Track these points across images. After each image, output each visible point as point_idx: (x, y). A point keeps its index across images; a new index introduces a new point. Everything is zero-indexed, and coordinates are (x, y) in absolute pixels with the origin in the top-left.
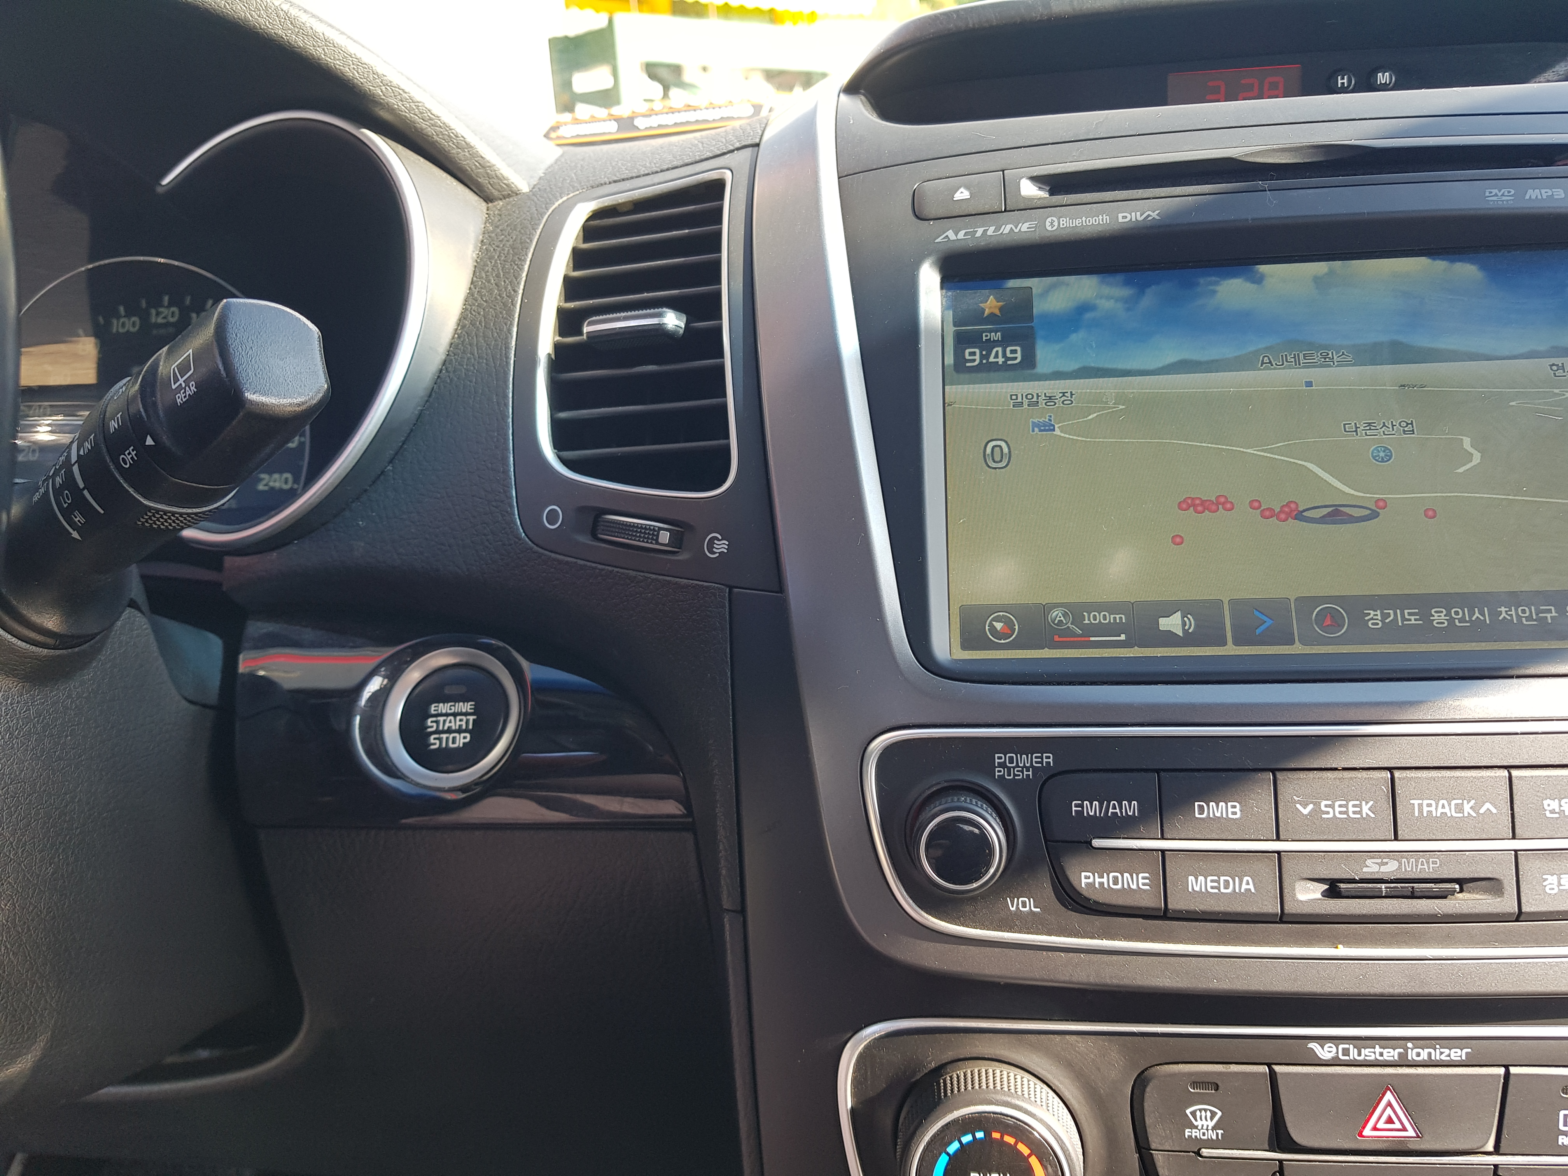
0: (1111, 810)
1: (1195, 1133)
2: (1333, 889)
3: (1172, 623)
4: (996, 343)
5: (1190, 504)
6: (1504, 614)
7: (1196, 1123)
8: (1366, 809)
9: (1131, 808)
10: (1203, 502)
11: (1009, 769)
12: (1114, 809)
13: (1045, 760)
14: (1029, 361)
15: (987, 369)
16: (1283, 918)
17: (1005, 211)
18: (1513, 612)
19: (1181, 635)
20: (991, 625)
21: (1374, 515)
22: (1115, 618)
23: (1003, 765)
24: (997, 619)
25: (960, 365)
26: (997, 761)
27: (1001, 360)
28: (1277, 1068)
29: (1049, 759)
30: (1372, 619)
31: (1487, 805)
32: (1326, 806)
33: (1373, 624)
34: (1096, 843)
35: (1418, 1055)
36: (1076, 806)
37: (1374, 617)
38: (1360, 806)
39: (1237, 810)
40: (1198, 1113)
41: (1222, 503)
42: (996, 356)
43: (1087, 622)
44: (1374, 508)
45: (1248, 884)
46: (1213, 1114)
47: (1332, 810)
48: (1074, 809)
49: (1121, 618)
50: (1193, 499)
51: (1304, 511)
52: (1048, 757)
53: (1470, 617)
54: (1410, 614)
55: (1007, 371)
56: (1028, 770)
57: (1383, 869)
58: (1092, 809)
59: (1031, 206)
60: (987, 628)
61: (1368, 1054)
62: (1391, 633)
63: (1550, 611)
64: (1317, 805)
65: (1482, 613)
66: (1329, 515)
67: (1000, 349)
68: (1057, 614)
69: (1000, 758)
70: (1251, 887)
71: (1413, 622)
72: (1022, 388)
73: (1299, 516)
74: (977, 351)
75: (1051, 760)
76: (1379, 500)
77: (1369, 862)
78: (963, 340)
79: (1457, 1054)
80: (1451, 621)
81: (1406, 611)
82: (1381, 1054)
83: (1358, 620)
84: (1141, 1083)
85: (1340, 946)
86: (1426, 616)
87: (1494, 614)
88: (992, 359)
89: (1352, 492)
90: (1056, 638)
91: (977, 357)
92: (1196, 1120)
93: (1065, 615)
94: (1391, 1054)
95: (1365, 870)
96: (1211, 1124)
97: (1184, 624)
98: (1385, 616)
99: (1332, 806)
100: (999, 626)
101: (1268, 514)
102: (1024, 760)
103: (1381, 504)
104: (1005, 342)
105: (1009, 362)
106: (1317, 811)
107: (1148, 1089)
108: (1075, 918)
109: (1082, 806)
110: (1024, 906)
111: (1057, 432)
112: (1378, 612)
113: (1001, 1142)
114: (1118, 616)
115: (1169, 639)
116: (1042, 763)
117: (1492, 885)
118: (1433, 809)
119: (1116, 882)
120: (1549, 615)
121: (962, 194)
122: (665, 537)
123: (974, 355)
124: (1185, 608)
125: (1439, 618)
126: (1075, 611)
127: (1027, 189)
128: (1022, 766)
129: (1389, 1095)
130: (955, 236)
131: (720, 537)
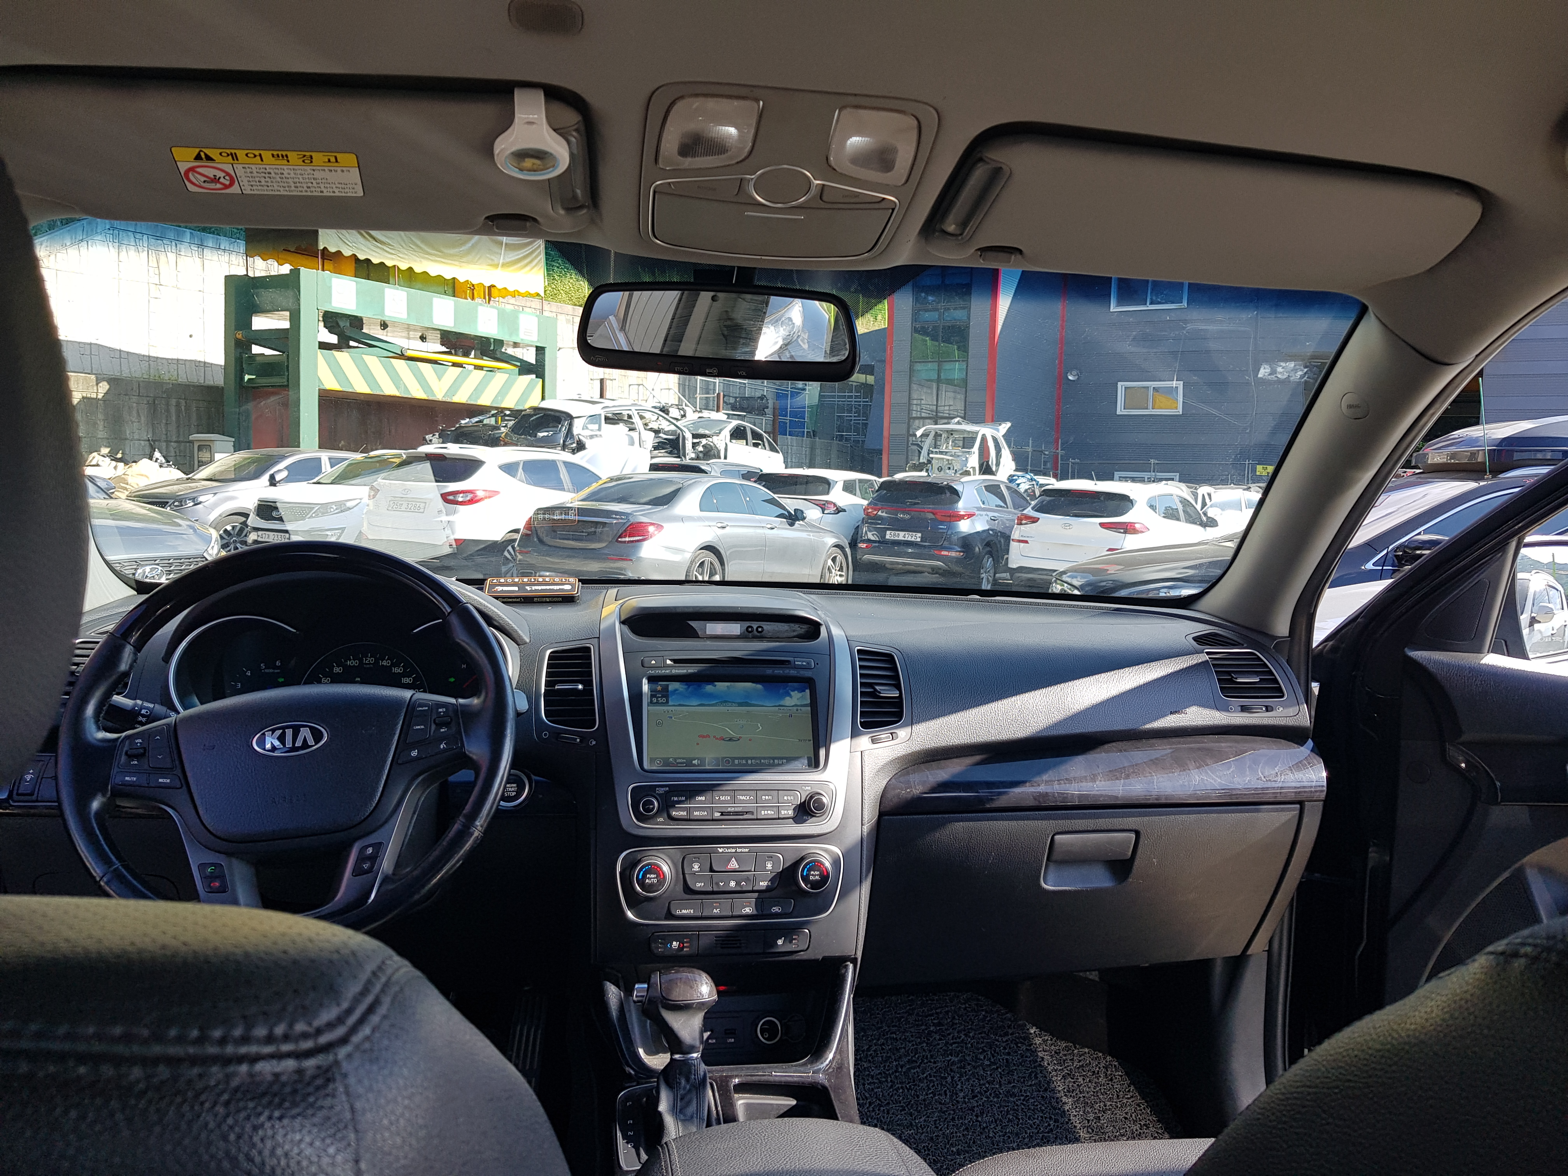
0: (679, 799)
1: (694, 870)
2: (722, 815)
3: (695, 762)
4: (660, 697)
5: (701, 737)
6: (762, 763)
8: (729, 798)
9: (684, 798)
10: (703, 736)
14: (667, 702)
15: (657, 703)
16: (713, 820)
17: (663, 667)
18: (764, 763)
19: (697, 765)
21: (740, 740)
23: (658, 790)
25: (651, 702)
27: (662, 701)
28: (711, 854)
29: (667, 789)
31: (752, 797)
36: (672, 798)
37: (736, 762)
39: (704, 798)
40: (695, 865)
41: (708, 736)
43: (677, 761)
46: (698, 865)
47: (722, 798)
51: (724, 739)
54: (743, 760)
55: (662, 704)
56: (663, 791)
57: (732, 810)
58: (676, 799)
59: (669, 666)
60: (656, 762)
61: (729, 850)
62: (739, 764)
65: (757, 760)
66: (731, 740)
67: (661, 699)
68: (671, 760)
69: (657, 788)
70: (706, 814)
71: (745, 762)
72: (665, 708)
74: (656, 698)
76: (740, 737)
77: (729, 808)
78: (652, 696)
79: (747, 850)
82: (732, 850)
83: (733, 761)
84: (683, 859)
85: (723, 826)
86: (747, 761)
88: (660, 701)
89: (735, 735)
92: (695, 867)
93: (673, 760)
94: (734, 850)
95: (728, 810)
96: (698, 868)
98: (739, 761)
100: (660, 762)
101: (717, 739)
102: (662, 789)
104: (662, 697)
106: (720, 798)
107: (685, 860)
108: (671, 822)
109: (674, 798)
110: (661, 820)
111: (673, 719)
113: (653, 869)
114: (684, 759)
115: (694, 765)
117: (752, 813)
118: (741, 798)
119: (679, 813)
121: (653, 662)
122: (578, 740)
123: (655, 700)
124: (698, 759)
125: (749, 762)
126: (675, 759)
127: (669, 662)
128: (661, 791)
129: (733, 859)
130: (652, 672)
131: (594, 740)
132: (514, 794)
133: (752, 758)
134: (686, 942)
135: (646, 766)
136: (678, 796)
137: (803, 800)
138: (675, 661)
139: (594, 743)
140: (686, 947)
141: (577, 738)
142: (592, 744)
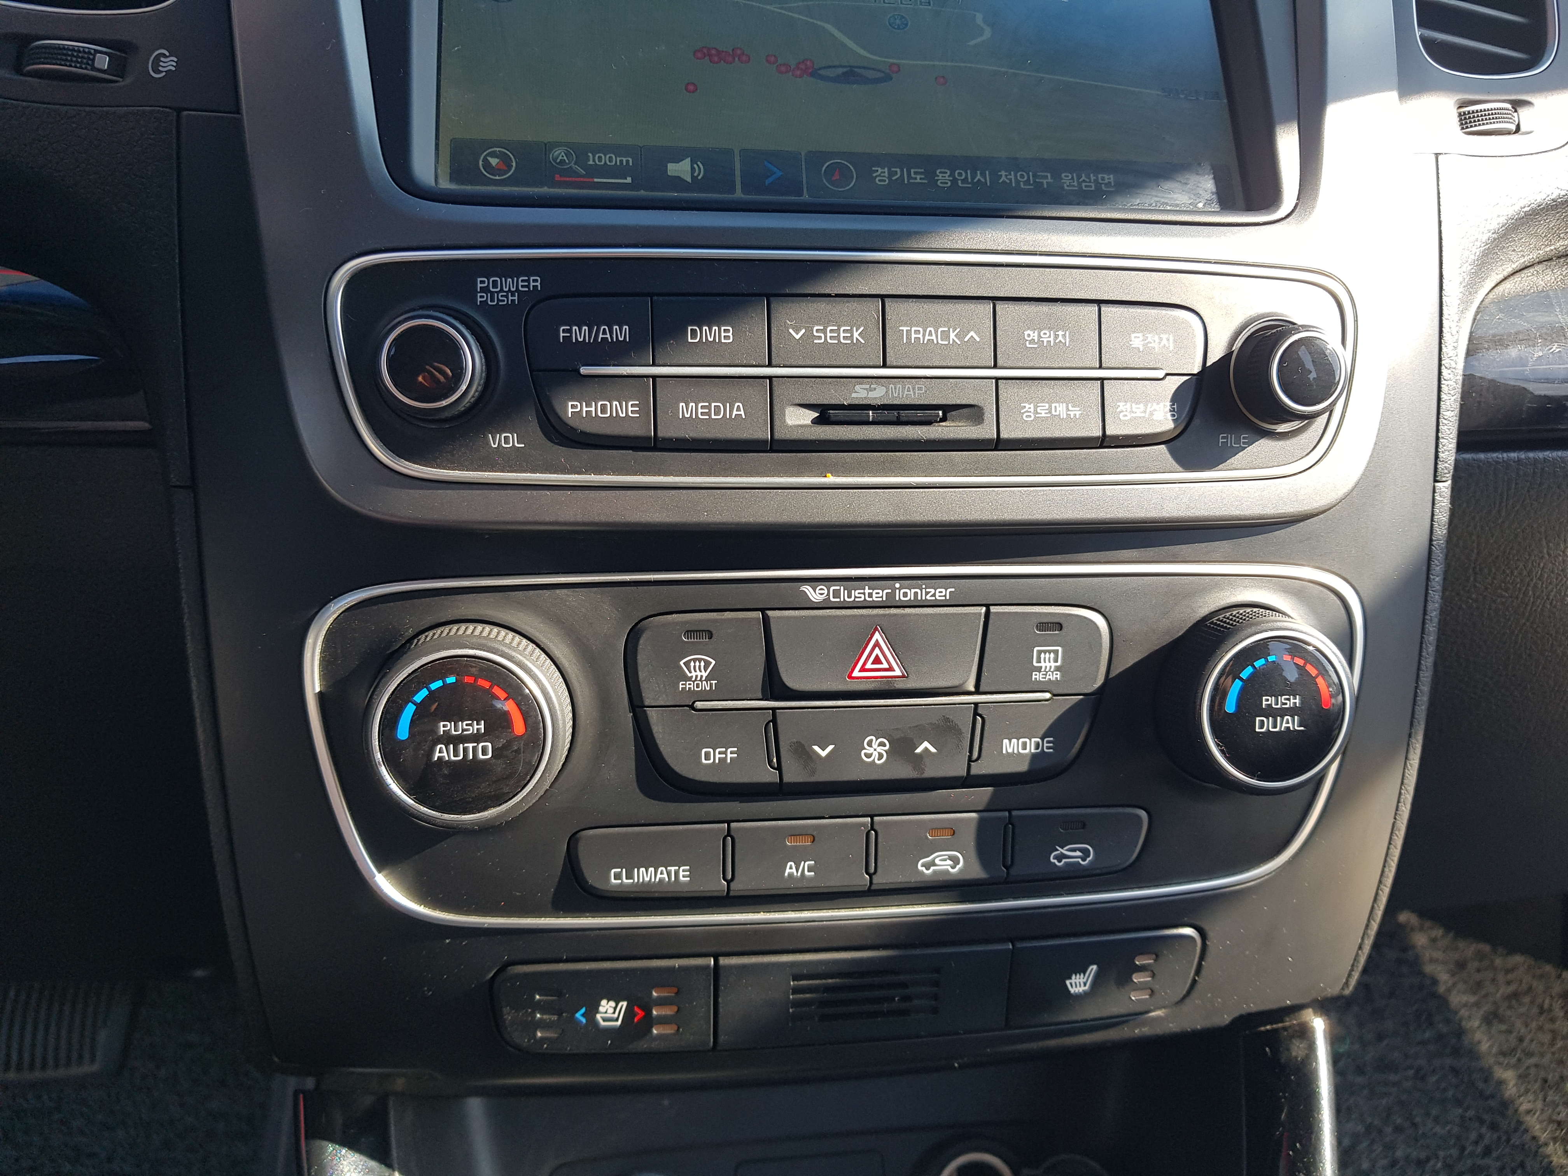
0: (601, 336)
1: (689, 685)
2: (824, 416)
3: (681, 169)
5: (707, 53)
6: (1003, 178)
7: (689, 675)
8: (856, 335)
9: (622, 333)
10: (719, 53)
11: (492, 293)
12: (604, 333)
13: (532, 284)
16: (773, 445)
18: (1012, 177)
19: (689, 180)
20: (485, 160)
21: (887, 78)
22: (621, 161)
23: (485, 290)
24: (493, 155)
26: (479, 285)
28: (769, 613)
29: (536, 282)
30: (879, 176)
31: (972, 333)
32: (817, 331)
33: (880, 181)
34: (584, 370)
35: (905, 595)
36: (564, 331)
37: (881, 175)
38: (851, 331)
39: (730, 334)
40: (692, 664)
41: (738, 56)
43: (591, 162)
44: (888, 71)
45: (739, 410)
46: (707, 664)
47: (824, 335)
48: (562, 335)
49: (627, 161)
50: (709, 49)
51: (820, 69)
52: (535, 281)
53: (973, 179)
54: (915, 173)
56: (513, 295)
57: (872, 395)
58: (581, 334)
60: (481, 163)
61: (859, 595)
63: (1044, 177)
64: (809, 330)
65: (983, 175)
66: (844, 74)
68: (559, 153)
69: (482, 282)
70: (742, 412)
71: (918, 180)
73: (815, 74)
75: (538, 284)
76: (894, 64)
77: (857, 387)
79: (941, 594)
80: (954, 181)
81: (912, 171)
82: (870, 595)
84: (634, 636)
85: (829, 475)
86: (930, 175)
87: (995, 176)
89: (869, 55)
90: (557, 177)
92: (690, 672)
93: (568, 154)
94: (879, 595)
95: (854, 395)
96: (705, 675)
97: (693, 169)
98: (891, 174)
99: (824, 331)
100: (494, 161)
101: (784, 68)
102: (509, 284)
103: (895, 69)
106: (809, 336)
107: (641, 642)
108: (562, 453)
109: (570, 331)
110: (506, 442)
112: (886, 169)
113: (474, 687)
114: (624, 160)
115: (678, 185)
116: (528, 286)
117: (973, 412)
118: (920, 336)
119: (603, 410)
120: (1045, 181)
122: (103, 61)
124: (695, 155)
125: (943, 177)
126: (580, 151)
128: (507, 290)
129: (877, 636)
131: (167, 54)
133: (951, 163)
134: (662, 1002)
136: (590, 322)
137: (1214, 356)
140: (663, 1021)
141: (96, 51)
142: (164, 74)
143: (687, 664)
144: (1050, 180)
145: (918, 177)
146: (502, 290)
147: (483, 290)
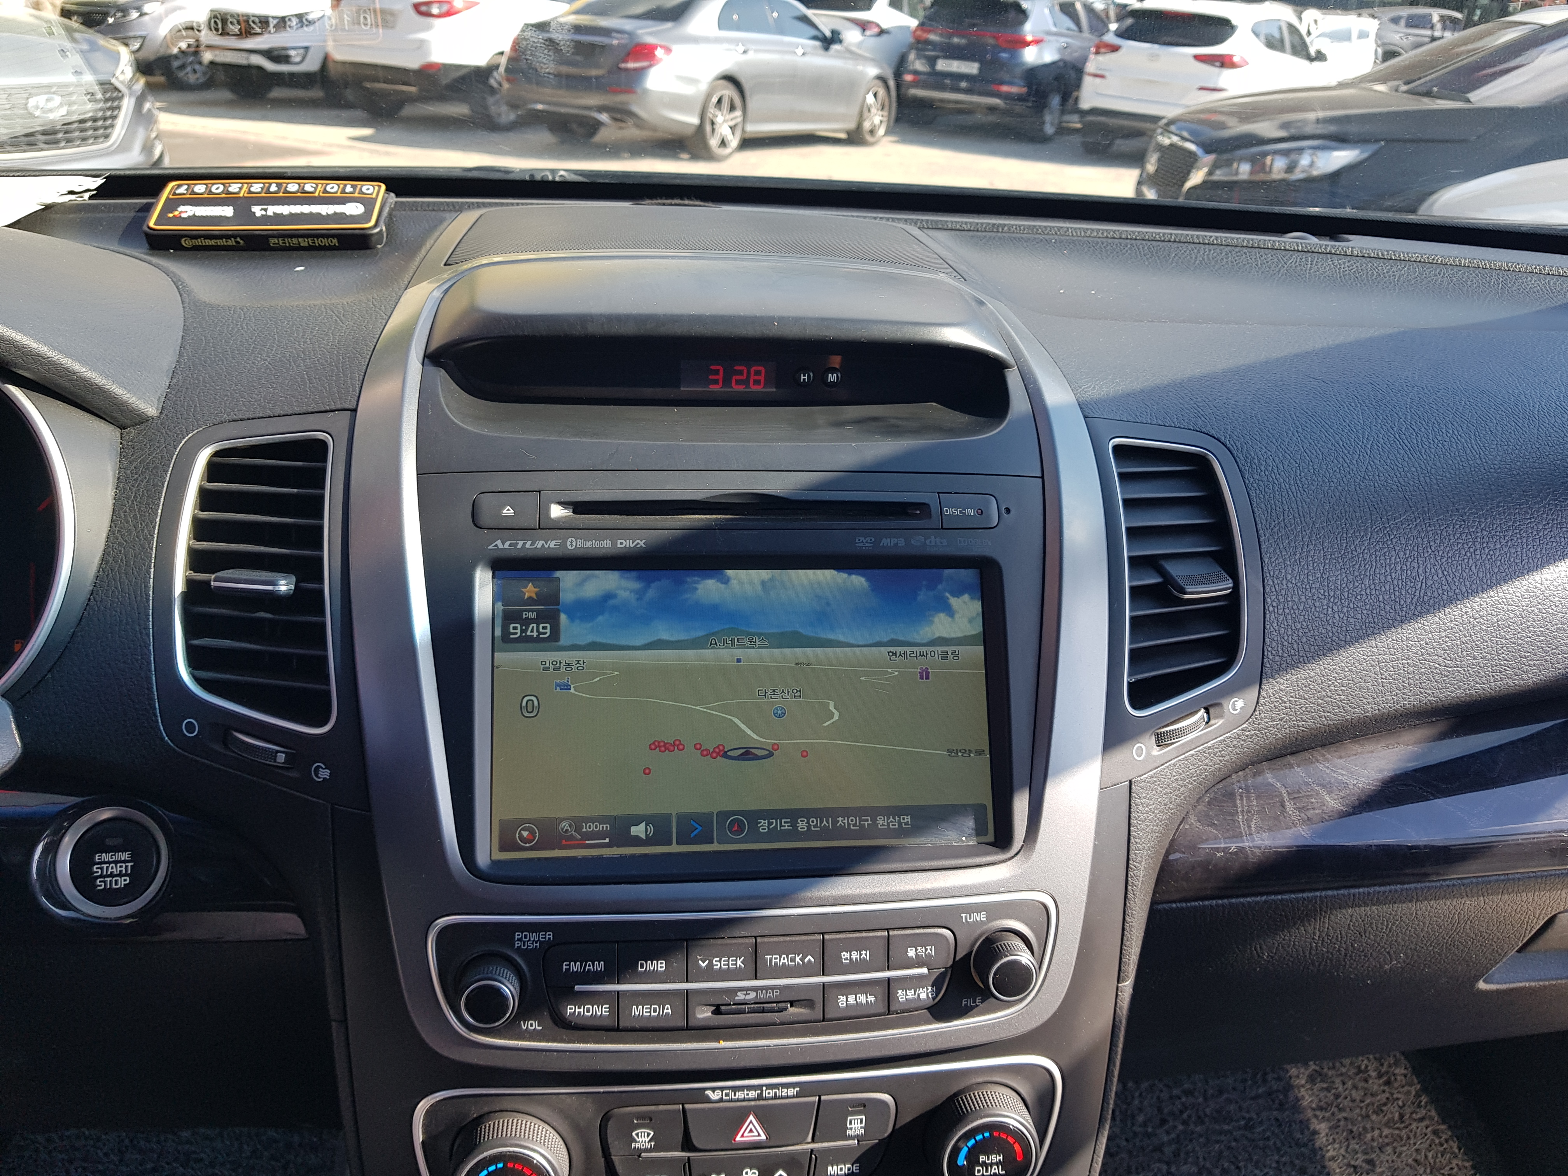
0: (587, 968)
1: (638, 1145)
2: (717, 1011)
3: (638, 830)
4: (532, 621)
5: (657, 746)
6: (840, 822)
7: (638, 1140)
8: (739, 962)
9: (599, 966)
10: (665, 744)
11: (524, 942)
12: (589, 966)
13: (547, 937)
14: (555, 635)
16: (688, 1028)
17: (539, 528)
18: (846, 821)
19: (644, 838)
20: (520, 833)
21: (771, 755)
22: (603, 827)
23: (520, 940)
24: (523, 829)
25: (506, 637)
26: (517, 937)
27: (535, 634)
28: (687, 1106)
29: (550, 936)
30: (762, 826)
31: (809, 957)
32: (716, 961)
33: (762, 829)
34: (577, 988)
35: (769, 1093)
36: (566, 965)
37: (763, 825)
38: (736, 960)
39: (664, 965)
40: (640, 1134)
41: (678, 745)
42: (532, 631)
43: (584, 830)
44: (771, 750)
45: (668, 1010)
46: (648, 1135)
47: (719, 964)
48: (564, 967)
49: (607, 827)
50: (659, 742)
51: (728, 751)
52: (549, 935)
53: (820, 824)
54: (785, 822)
55: (538, 644)
56: (536, 943)
57: (747, 997)
58: (575, 967)
59: (558, 526)
60: (517, 835)
61: (741, 1094)
62: (773, 835)
63: (867, 820)
64: (711, 962)
65: (828, 822)
66: (742, 754)
67: (535, 625)
68: (565, 825)
69: (518, 935)
70: (670, 1011)
71: (786, 827)
72: (549, 656)
73: (725, 755)
74: (519, 626)
75: (551, 936)
76: (775, 744)
77: (739, 993)
78: (509, 617)
79: (792, 1091)
80: (809, 827)
81: (783, 821)
82: (748, 1095)
83: (754, 826)
84: (605, 1119)
85: (721, 1042)
86: (794, 824)
87: (835, 822)
88: (529, 633)
89: (758, 738)
90: (564, 842)
91: (519, 631)
92: (638, 1138)
93: (570, 826)
94: (753, 1094)
95: (737, 998)
96: (647, 1140)
97: (647, 831)
98: (770, 824)
99: (720, 961)
100: (525, 834)
101: (705, 753)
102: (534, 936)
103: (776, 747)
104: (538, 620)
105: (541, 636)
106: (711, 964)
107: (610, 1122)
108: (562, 1032)
109: (569, 965)
110: (532, 1025)
111: (572, 691)
112: (766, 821)
113: (513, 1169)
114: (605, 826)
115: (637, 841)
116: (545, 938)
117: (808, 1002)
118: (778, 960)
119: (588, 1011)
120: (866, 823)
121: (508, 511)
122: (281, 757)
123: (516, 630)
124: (648, 819)
125: (802, 825)
126: (577, 822)
127: (557, 511)
128: (533, 940)
129: (751, 1118)
130: (502, 545)
131: (324, 767)
132: (123, 882)
133: (807, 813)
135: (482, 858)
136: (583, 959)
137: (960, 955)
138: (579, 508)
139: (325, 774)
141: (278, 752)
142: (321, 780)
143: (637, 1135)
144: (870, 822)
145: (786, 825)
146: (529, 940)
147: (518, 940)
